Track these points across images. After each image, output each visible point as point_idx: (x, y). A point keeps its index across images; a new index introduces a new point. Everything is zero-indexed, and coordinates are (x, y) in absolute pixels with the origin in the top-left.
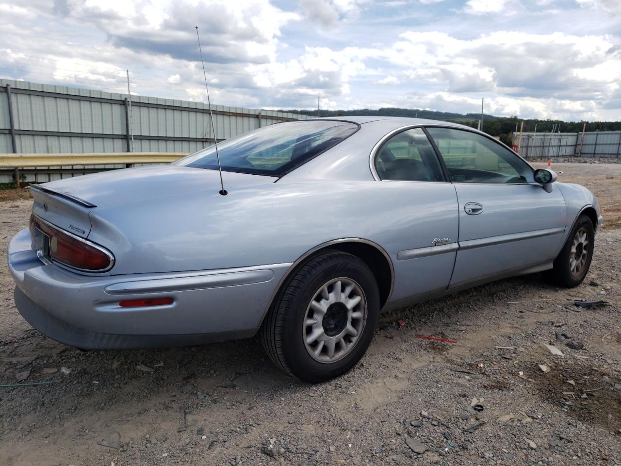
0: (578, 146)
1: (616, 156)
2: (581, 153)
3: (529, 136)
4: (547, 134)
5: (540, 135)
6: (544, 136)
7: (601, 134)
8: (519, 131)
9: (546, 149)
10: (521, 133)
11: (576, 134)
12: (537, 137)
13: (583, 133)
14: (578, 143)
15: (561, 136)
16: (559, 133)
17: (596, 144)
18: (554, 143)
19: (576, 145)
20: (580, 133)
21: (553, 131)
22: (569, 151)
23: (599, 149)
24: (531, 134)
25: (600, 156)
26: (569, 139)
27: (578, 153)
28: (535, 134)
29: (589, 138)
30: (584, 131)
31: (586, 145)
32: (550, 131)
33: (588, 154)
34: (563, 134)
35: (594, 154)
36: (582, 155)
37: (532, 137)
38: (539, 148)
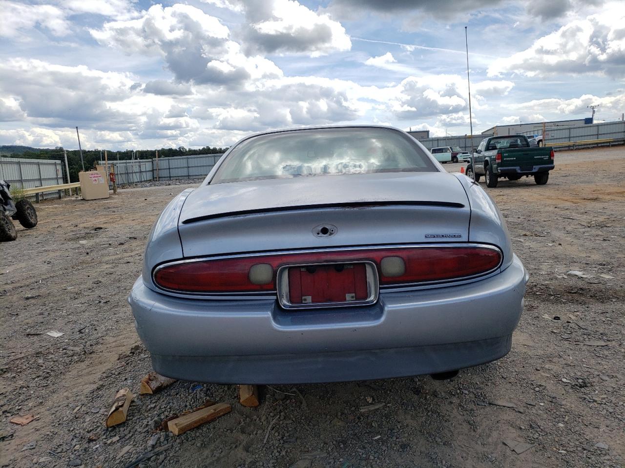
0: (155, 171)
1: (187, 177)
2: (159, 178)
3: (113, 165)
4: (128, 161)
5: (122, 163)
6: (126, 163)
7: (172, 159)
8: (104, 160)
9: (131, 175)
10: (106, 162)
11: (151, 160)
12: (120, 165)
13: (157, 159)
14: (154, 169)
15: (140, 162)
16: (139, 160)
17: (169, 169)
18: (136, 169)
19: (153, 171)
20: (154, 159)
21: (133, 158)
22: (149, 176)
23: (174, 173)
24: (115, 162)
25: (175, 178)
26: (147, 165)
27: (156, 178)
28: (119, 161)
29: (163, 163)
30: (157, 157)
31: (161, 169)
32: (131, 159)
33: (165, 177)
34: (141, 160)
35: (170, 177)
36: (160, 179)
37: (117, 165)
38: (124, 175)
